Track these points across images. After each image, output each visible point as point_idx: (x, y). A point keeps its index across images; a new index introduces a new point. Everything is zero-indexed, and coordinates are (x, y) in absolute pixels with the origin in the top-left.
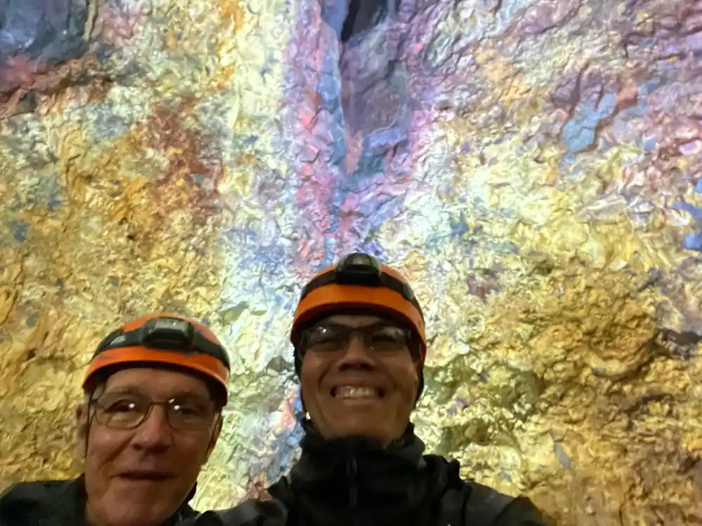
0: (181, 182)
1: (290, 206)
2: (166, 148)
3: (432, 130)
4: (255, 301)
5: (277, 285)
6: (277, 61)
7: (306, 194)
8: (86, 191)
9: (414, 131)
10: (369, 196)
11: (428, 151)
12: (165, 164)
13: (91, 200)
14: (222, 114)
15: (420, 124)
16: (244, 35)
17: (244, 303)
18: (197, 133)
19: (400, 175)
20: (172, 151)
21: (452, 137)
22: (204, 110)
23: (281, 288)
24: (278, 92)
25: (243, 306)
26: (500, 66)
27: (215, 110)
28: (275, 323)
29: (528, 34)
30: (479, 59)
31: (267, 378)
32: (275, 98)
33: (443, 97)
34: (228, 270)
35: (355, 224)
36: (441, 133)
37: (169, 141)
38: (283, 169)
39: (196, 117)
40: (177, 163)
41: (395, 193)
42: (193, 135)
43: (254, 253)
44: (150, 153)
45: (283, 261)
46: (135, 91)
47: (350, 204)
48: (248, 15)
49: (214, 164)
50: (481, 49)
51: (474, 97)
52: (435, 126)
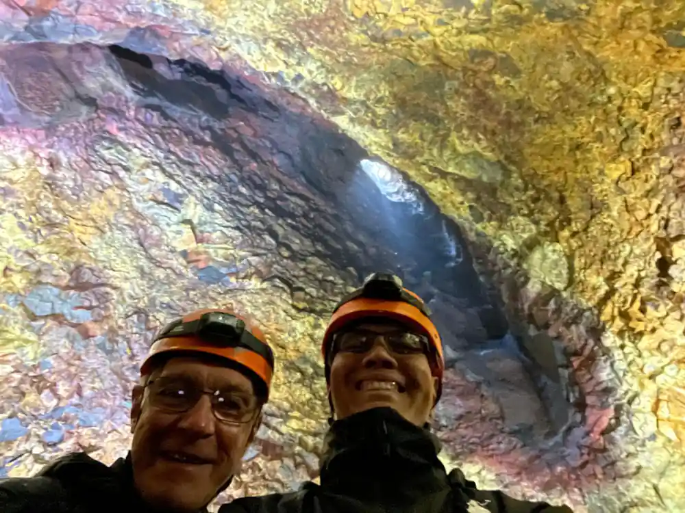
3: (23, 153)
9: (19, 131)
15: (29, 138)
21: (16, 175)
26: (105, 212)
29: (137, 232)
30: (109, 192)
33: (64, 160)
36: (21, 161)
50: (119, 192)
51: (69, 192)
52: (29, 154)
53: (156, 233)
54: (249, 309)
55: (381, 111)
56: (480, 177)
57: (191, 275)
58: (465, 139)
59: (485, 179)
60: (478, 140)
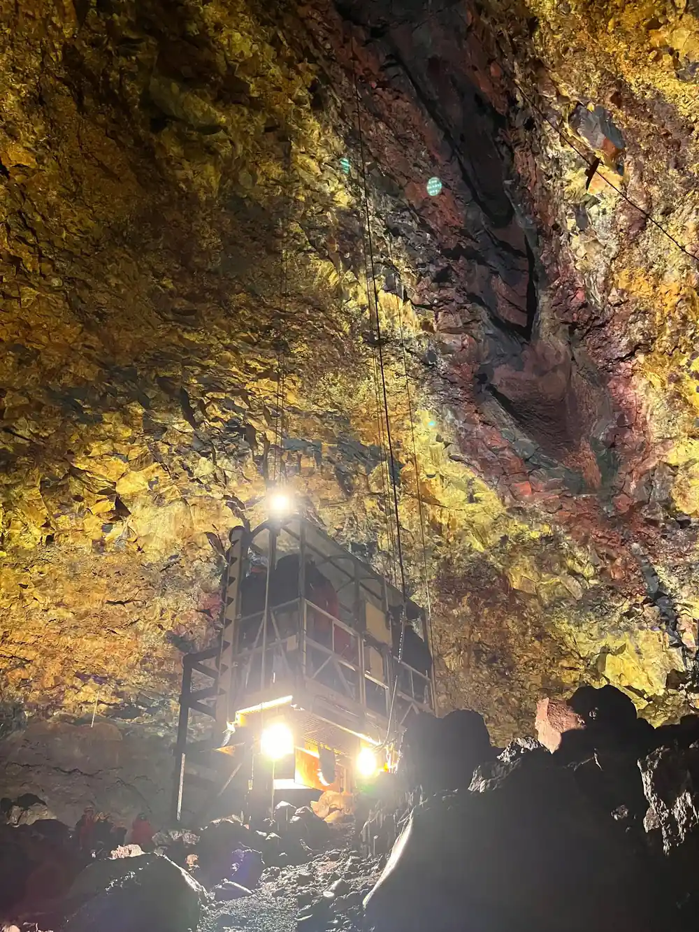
0: (486, 611)
1: (576, 549)
2: (460, 601)
4: (610, 641)
5: (616, 619)
6: (473, 479)
7: (579, 533)
8: (444, 662)
9: (621, 401)
10: (633, 486)
11: (648, 407)
12: (468, 609)
13: (450, 665)
14: (470, 552)
15: (621, 391)
16: (441, 495)
17: (604, 647)
18: (469, 573)
19: (641, 449)
20: (465, 599)
21: (656, 381)
22: (459, 559)
23: (621, 620)
24: (493, 493)
25: (606, 651)
26: (641, 279)
27: (465, 554)
28: (643, 646)
29: (636, 235)
30: (622, 285)
31: (671, 699)
32: (494, 498)
33: (625, 341)
34: (570, 635)
35: (645, 513)
36: (645, 382)
37: (459, 596)
38: (547, 530)
39: (459, 567)
40: (473, 603)
41: (651, 466)
42: (468, 577)
43: (576, 610)
44: (455, 612)
45: (605, 597)
46: (418, 592)
47: (623, 504)
48: (433, 480)
49: (494, 581)
50: (616, 275)
51: (647, 322)
52: (635, 380)
53: (623, 217)
54: (595, 77)
55: (295, 227)
56: (181, 90)
57: (629, 158)
58: (204, 187)
59: (175, 87)
60: (186, 181)
